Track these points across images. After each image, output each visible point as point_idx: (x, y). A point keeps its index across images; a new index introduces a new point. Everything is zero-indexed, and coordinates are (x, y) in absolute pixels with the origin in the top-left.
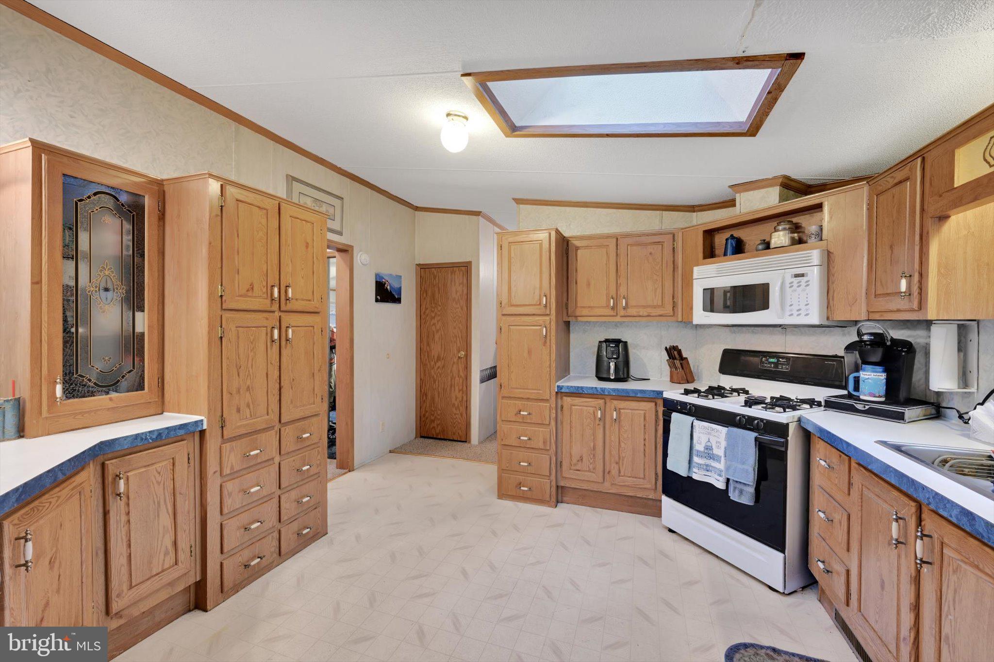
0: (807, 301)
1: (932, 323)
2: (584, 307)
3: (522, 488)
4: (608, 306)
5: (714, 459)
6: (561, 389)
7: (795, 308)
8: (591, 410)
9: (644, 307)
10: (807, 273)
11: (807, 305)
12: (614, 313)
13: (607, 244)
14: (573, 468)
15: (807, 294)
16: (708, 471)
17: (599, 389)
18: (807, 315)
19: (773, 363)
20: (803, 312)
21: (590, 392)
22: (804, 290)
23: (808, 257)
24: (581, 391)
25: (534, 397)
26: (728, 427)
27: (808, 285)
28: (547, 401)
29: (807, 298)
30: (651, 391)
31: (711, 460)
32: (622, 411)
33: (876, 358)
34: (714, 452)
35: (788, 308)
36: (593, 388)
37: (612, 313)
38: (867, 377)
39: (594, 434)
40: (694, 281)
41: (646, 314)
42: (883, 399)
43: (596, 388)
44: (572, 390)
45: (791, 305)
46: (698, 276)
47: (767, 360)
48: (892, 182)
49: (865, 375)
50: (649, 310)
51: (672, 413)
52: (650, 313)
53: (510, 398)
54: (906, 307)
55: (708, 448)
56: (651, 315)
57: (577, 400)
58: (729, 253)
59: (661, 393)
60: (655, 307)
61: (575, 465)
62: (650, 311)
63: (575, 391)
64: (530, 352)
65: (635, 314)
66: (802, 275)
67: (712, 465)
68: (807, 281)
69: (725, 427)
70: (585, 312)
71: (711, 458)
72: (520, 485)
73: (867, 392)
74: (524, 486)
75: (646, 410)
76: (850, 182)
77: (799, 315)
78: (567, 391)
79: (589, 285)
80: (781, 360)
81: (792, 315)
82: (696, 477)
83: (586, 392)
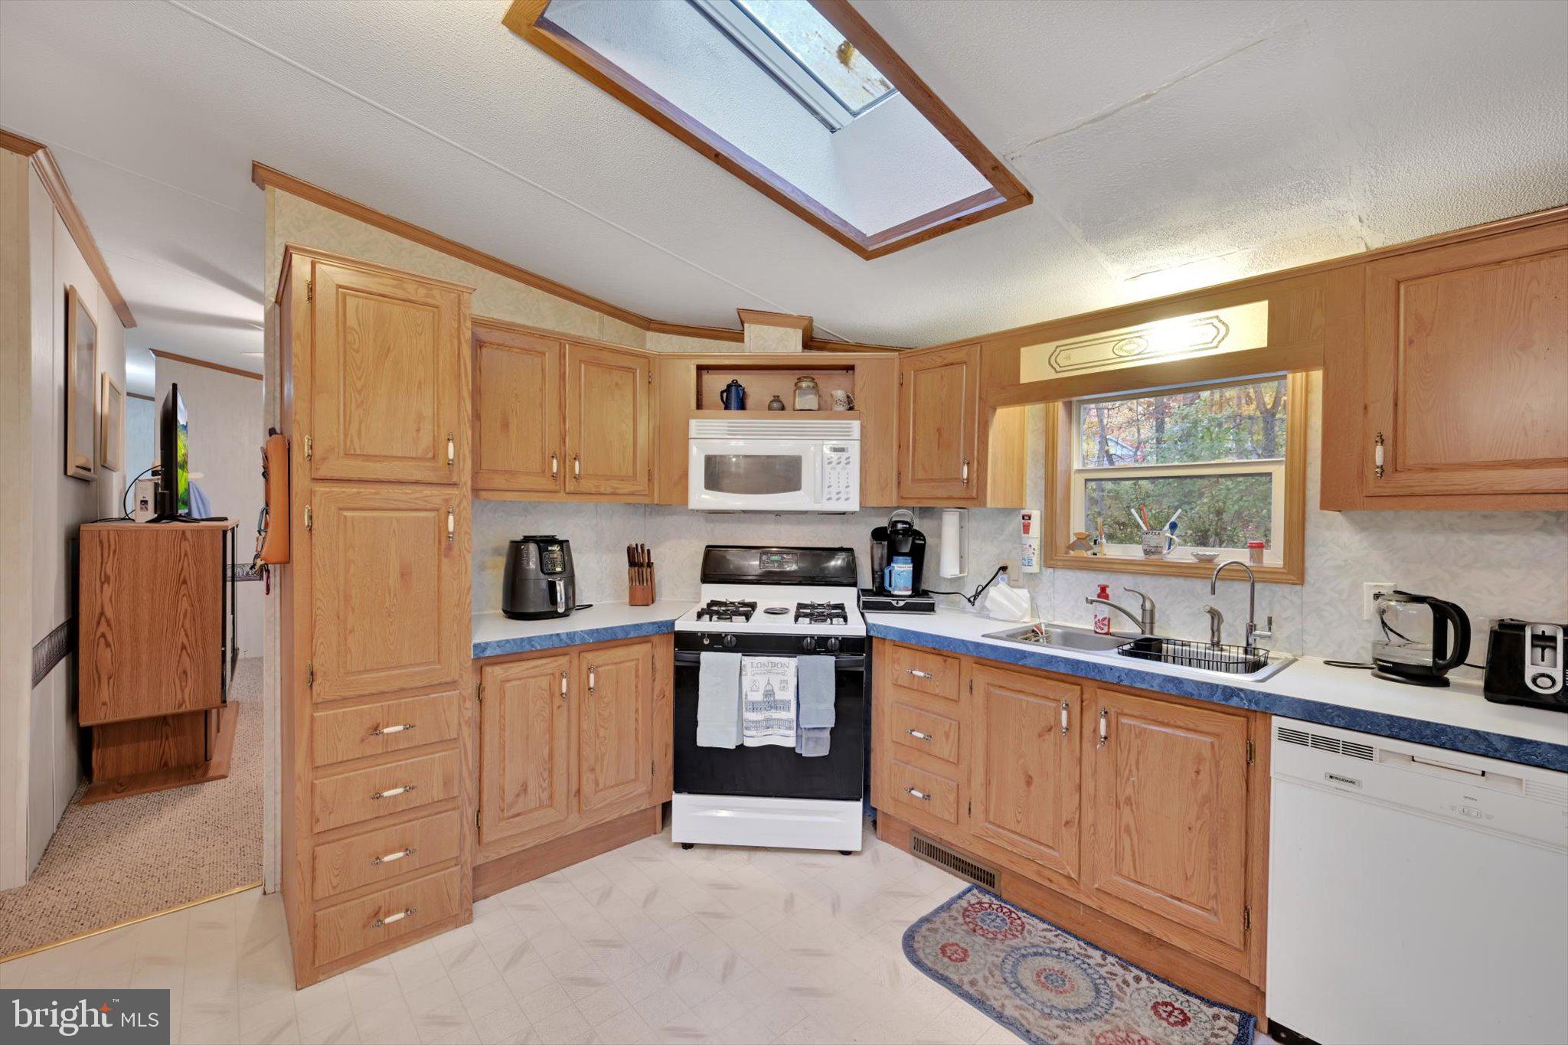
0: (848, 482)
1: (943, 511)
2: (495, 471)
3: (388, 920)
4: (545, 470)
5: (776, 708)
6: (485, 649)
7: (834, 490)
8: (544, 682)
9: (607, 478)
10: (847, 448)
11: (847, 487)
12: (556, 485)
13: (543, 349)
14: (506, 814)
15: (848, 474)
16: (768, 728)
17: (564, 637)
18: (847, 499)
19: (777, 561)
20: (843, 496)
21: (547, 644)
22: (844, 469)
23: (848, 432)
24: (528, 648)
25: (420, 684)
26: (795, 657)
27: (848, 463)
28: (452, 684)
29: (847, 478)
30: (649, 623)
31: (773, 710)
32: (600, 669)
33: (906, 549)
34: (776, 698)
35: (826, 490)
36: (552, 635)
37: (552, 486)
38: (902, 569)
39: (551, 730)
40: (691, 441)
41: (609, 490)
42: (909, 593)
43: (558, 635)
44: (508, 649)
45: (829, 487)
46: (699, 434)
47: (769, 558)
48: (939, 361)
49: (900, 567)
50: (615, 484)
51: (700, 654)
52: (616, 488)
53: (344, 700)
54: (963, 494)
55: (769, 693)
56: (618, 491)
57: (516, 669)
58: (733, 406)
59: (672, 623)
60: (622, 479)
61: (512, 805)
62: (618, 486)
63: (515, 649)
64: (405, 575)
65: (593, 490)
66: (842, 450)
67: (774, 717)
68: (848, 458)
69: (792, 657)
70: (499, 481)
71: (772, 708)
72: (377, 915)
73: (902, 586)
74: (389, 914)
75: (638, 660)
76: (870, 349)
77: (838, 499)
78: (498, 652)
79: (505, 426)
80: (785, 556)
81: (830, 499)
82: (750, 743)
83: (539, 648)
